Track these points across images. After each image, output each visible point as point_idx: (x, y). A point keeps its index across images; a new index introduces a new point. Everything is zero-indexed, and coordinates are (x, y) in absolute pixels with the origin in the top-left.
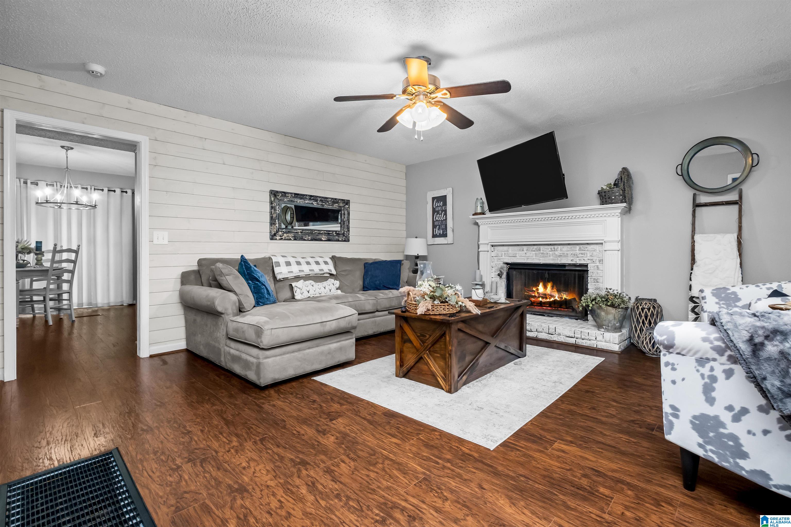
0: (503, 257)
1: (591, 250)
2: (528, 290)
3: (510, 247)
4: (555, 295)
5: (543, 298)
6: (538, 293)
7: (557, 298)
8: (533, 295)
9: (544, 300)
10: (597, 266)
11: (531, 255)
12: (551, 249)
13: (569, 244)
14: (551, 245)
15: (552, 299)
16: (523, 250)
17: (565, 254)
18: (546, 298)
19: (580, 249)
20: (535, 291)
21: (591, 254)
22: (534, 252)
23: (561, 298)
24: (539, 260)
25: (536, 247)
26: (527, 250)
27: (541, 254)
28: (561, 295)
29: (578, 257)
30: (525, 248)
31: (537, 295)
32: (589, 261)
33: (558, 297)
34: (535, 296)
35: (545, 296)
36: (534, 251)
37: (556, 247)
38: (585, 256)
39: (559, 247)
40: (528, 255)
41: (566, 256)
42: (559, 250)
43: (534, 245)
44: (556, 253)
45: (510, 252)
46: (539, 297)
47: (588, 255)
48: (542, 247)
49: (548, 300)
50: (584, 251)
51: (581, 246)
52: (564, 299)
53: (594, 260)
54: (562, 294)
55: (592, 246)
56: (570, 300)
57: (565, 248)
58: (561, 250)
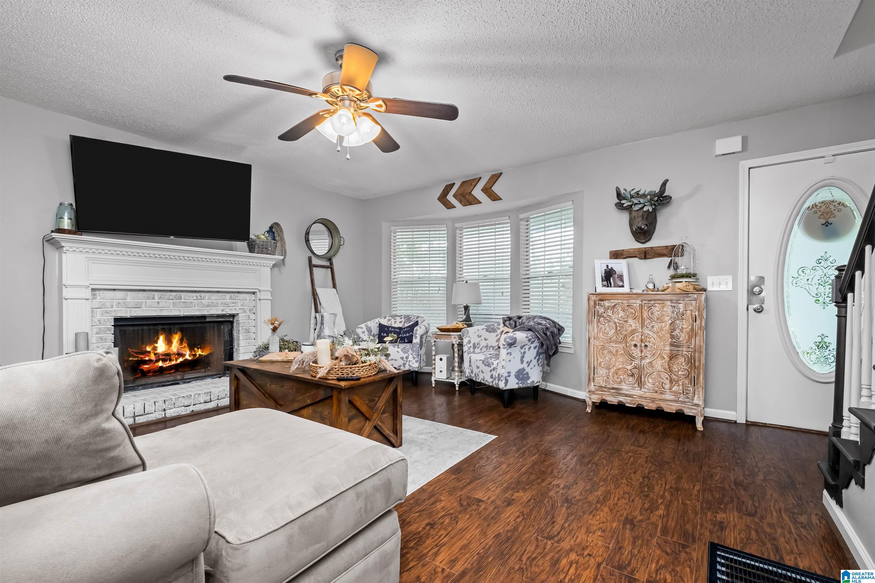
0: (115, 308)
1: (242, 299)
2: (136, 353)
3: (129, 293)
4: (184, 353)
5: (164, 360)
6: (155, 354)
7: (187, 357)
8: (147, 359)
9: (168, 364)
10: (249, 315)
11: (168, 304)
12: (197, 297)
13: (218, 292)
14: (195, 291)
15: (181, 360)
16: (153, 298)
17: (215, 304)
18: (170, 360)
19: (231, 298)
20: (149, 352)
21: (242, 303)
22: (171, 301)
23: (193, 355)
24: (180, 311)
25: (174, 294)
26: (160, 298)
27: (182, 304)
28: (195, 351)
29: (229, 307)
30: (156, 294)
31: (153, 357)
32: (241, 310)
33: (190, 356)
34: (150, 361)
35: (167, 357)
36: (172, 299)
37: (203, 295)
38: (236, 305)
39: (207, 294)
40: (161, 305)
41: (216, 305)
42: (207, 298)
43: (171, 291)
44: (204, 302)
45: (129, 300)
46: (157, 361)
47: (239, 304)
48: (183, 294)
49: (174, 363)
50: (236, 299)
51: (233, 294)
52: (198, 356)
53: (245, 310)
54: (196, 349)
55: (243, 295)
56: (207, 356)
57: (215, 296)
58: (209, 299)
